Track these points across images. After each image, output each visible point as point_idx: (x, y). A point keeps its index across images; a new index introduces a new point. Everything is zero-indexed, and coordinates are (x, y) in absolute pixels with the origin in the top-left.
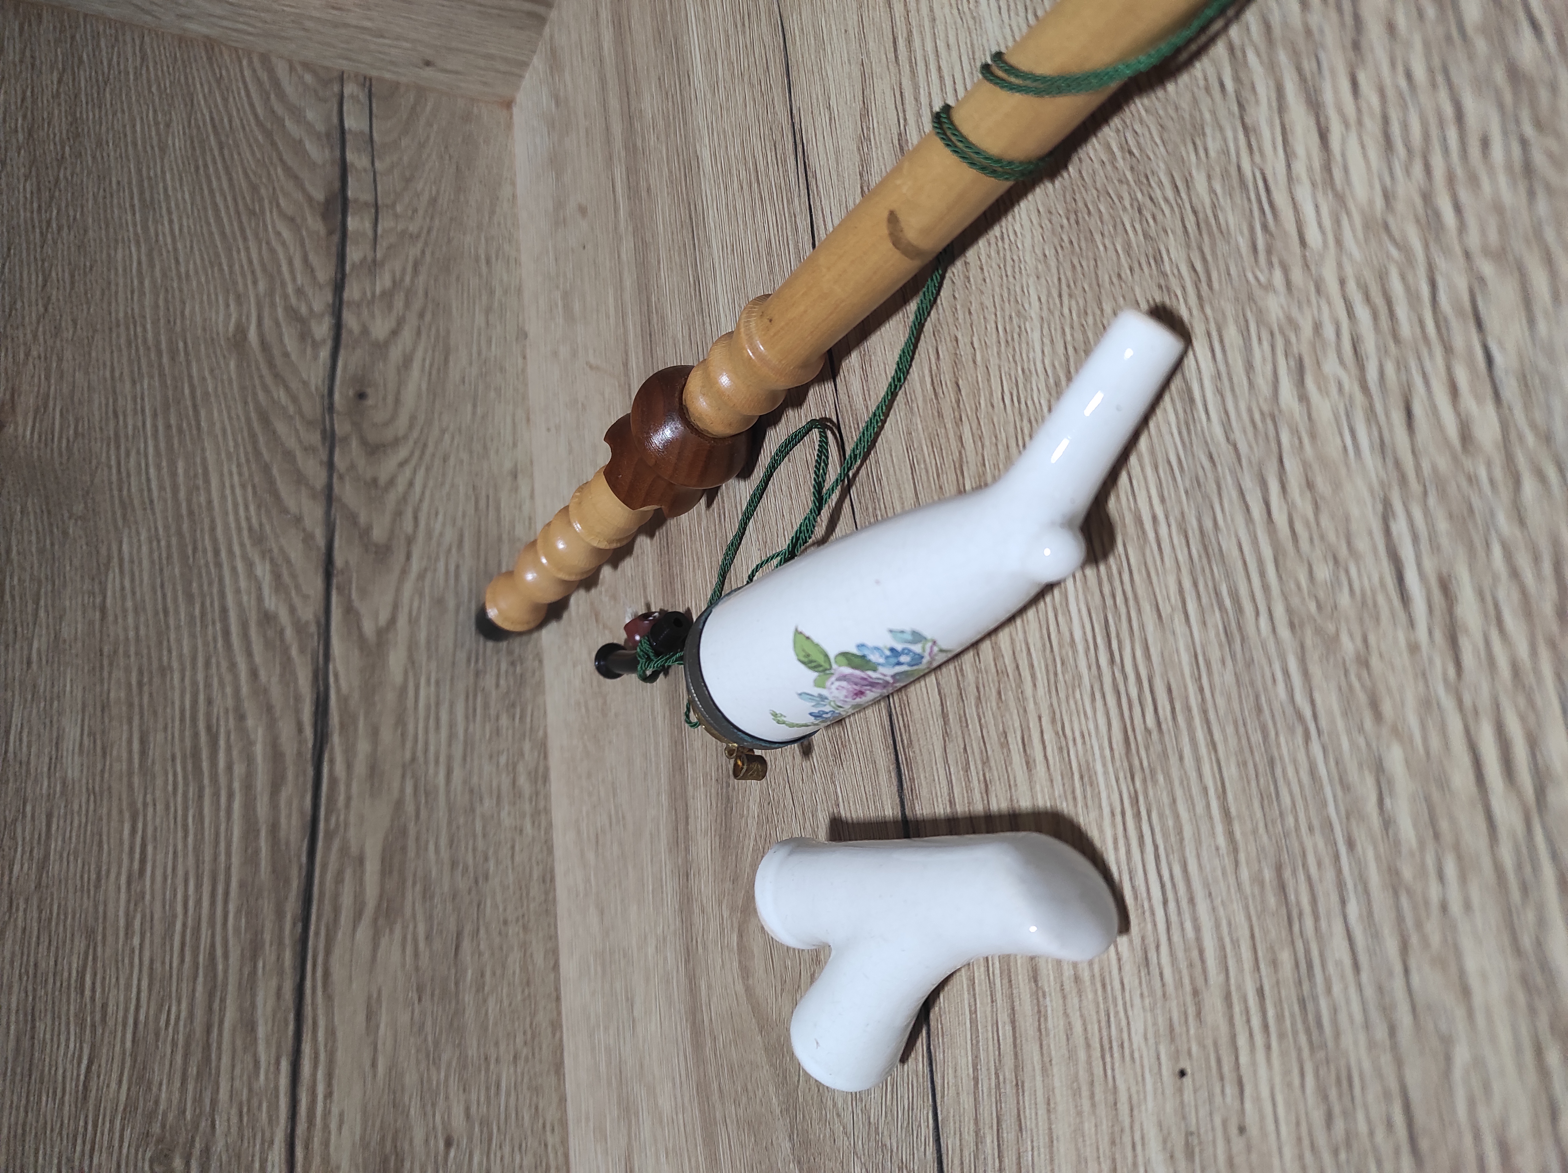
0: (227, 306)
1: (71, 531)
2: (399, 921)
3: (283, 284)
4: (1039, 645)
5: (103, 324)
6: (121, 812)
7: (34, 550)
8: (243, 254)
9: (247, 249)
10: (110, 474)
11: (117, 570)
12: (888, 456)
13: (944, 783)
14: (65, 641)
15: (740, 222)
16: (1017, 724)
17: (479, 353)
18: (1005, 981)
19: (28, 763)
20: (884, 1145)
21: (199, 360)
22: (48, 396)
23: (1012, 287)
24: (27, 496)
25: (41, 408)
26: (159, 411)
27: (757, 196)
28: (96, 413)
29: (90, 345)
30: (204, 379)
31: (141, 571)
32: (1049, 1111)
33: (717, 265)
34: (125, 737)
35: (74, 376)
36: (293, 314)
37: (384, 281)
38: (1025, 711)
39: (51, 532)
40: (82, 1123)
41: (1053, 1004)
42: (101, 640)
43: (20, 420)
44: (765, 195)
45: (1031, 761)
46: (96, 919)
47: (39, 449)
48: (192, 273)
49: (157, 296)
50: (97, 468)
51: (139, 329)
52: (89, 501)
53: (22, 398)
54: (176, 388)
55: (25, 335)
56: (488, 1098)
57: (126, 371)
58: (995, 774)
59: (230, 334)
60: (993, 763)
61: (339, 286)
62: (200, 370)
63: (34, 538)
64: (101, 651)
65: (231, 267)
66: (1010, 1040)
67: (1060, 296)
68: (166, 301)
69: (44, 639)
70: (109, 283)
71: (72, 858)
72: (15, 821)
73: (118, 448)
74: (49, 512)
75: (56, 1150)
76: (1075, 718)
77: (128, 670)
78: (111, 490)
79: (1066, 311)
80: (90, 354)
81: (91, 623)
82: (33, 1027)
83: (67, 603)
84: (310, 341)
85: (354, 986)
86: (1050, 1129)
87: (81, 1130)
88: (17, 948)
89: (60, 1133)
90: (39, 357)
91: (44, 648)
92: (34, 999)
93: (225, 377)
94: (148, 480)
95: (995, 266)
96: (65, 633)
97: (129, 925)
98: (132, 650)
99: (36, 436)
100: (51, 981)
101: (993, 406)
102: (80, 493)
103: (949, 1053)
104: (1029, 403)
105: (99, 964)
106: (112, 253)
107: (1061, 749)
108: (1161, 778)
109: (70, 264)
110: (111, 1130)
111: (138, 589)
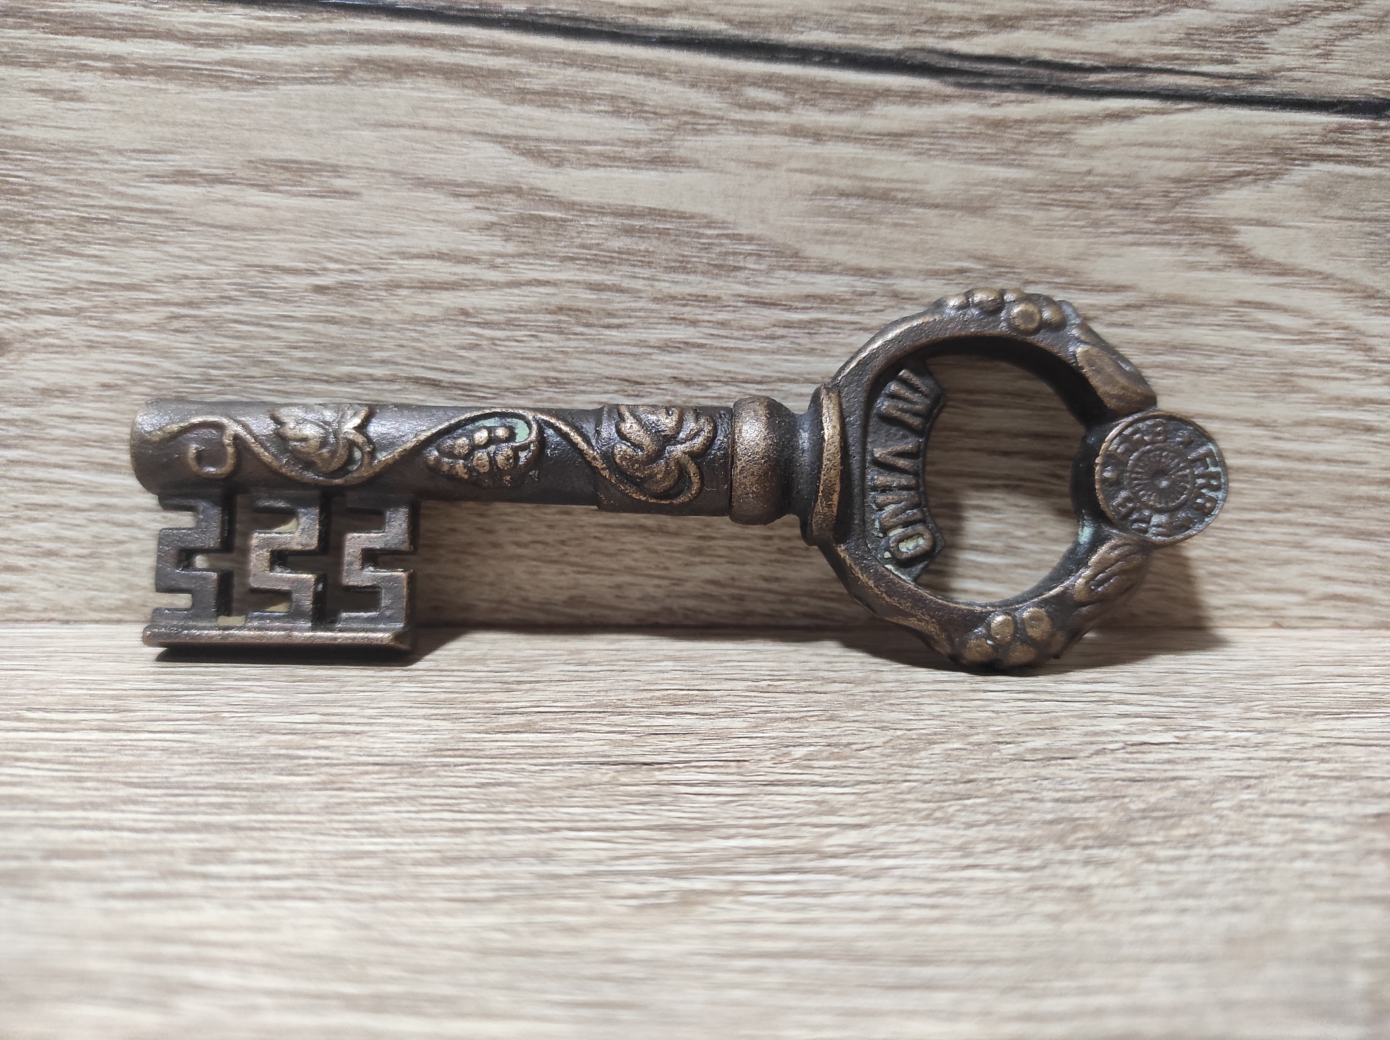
2: (510, 248)
56: (83, 442)
85: (367, 134)
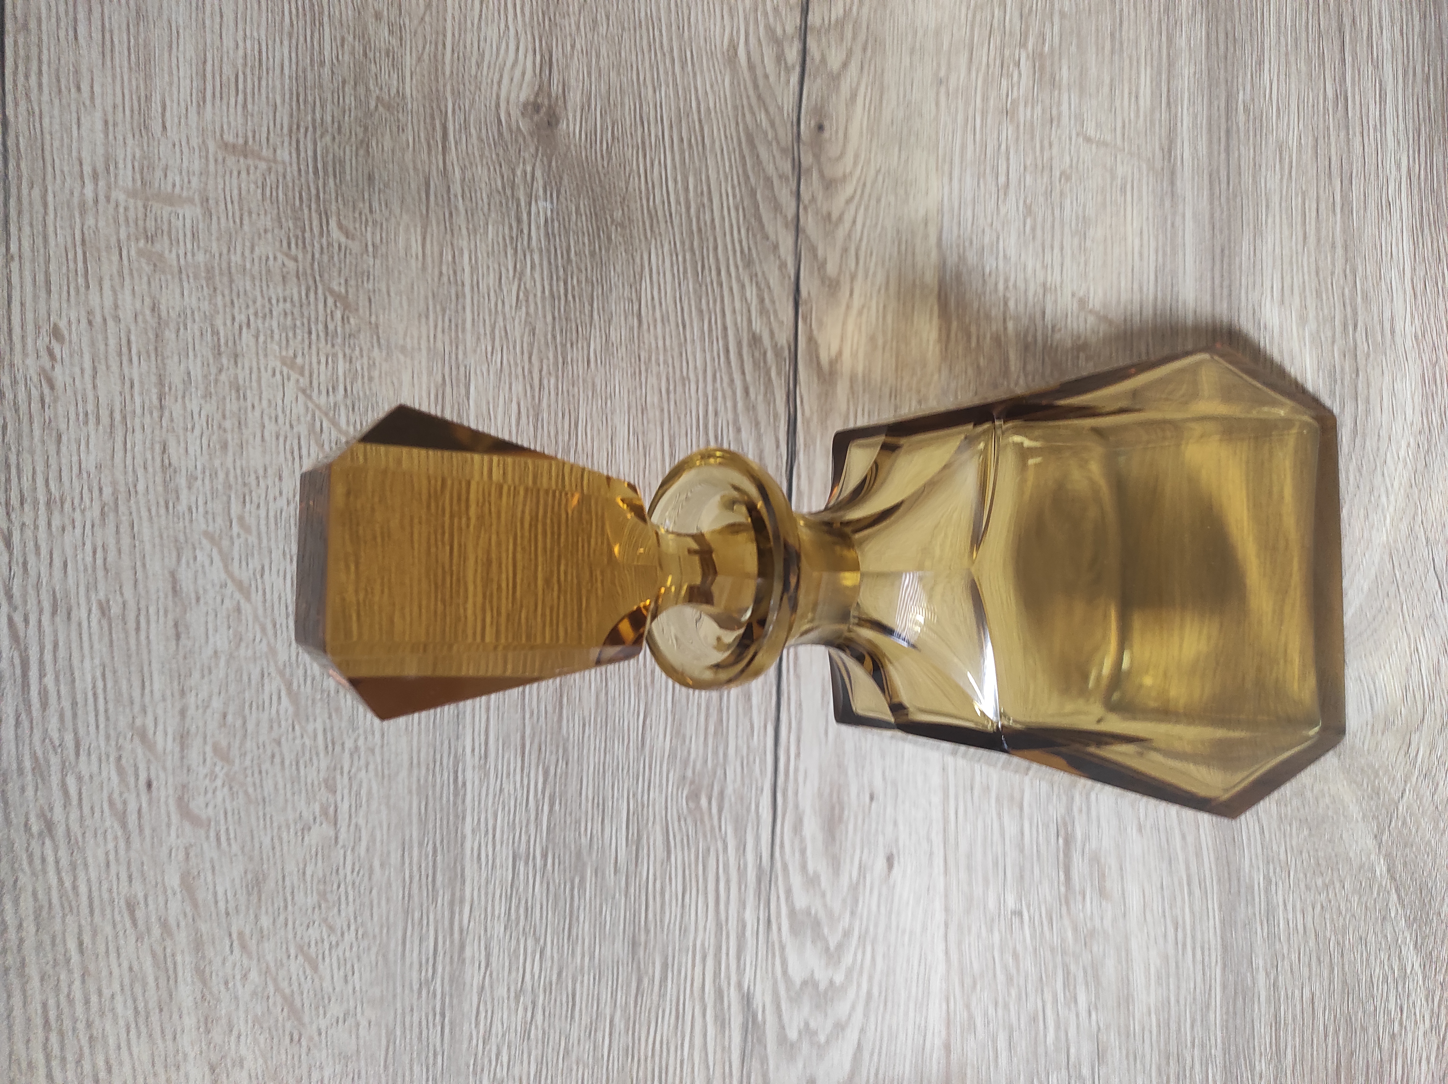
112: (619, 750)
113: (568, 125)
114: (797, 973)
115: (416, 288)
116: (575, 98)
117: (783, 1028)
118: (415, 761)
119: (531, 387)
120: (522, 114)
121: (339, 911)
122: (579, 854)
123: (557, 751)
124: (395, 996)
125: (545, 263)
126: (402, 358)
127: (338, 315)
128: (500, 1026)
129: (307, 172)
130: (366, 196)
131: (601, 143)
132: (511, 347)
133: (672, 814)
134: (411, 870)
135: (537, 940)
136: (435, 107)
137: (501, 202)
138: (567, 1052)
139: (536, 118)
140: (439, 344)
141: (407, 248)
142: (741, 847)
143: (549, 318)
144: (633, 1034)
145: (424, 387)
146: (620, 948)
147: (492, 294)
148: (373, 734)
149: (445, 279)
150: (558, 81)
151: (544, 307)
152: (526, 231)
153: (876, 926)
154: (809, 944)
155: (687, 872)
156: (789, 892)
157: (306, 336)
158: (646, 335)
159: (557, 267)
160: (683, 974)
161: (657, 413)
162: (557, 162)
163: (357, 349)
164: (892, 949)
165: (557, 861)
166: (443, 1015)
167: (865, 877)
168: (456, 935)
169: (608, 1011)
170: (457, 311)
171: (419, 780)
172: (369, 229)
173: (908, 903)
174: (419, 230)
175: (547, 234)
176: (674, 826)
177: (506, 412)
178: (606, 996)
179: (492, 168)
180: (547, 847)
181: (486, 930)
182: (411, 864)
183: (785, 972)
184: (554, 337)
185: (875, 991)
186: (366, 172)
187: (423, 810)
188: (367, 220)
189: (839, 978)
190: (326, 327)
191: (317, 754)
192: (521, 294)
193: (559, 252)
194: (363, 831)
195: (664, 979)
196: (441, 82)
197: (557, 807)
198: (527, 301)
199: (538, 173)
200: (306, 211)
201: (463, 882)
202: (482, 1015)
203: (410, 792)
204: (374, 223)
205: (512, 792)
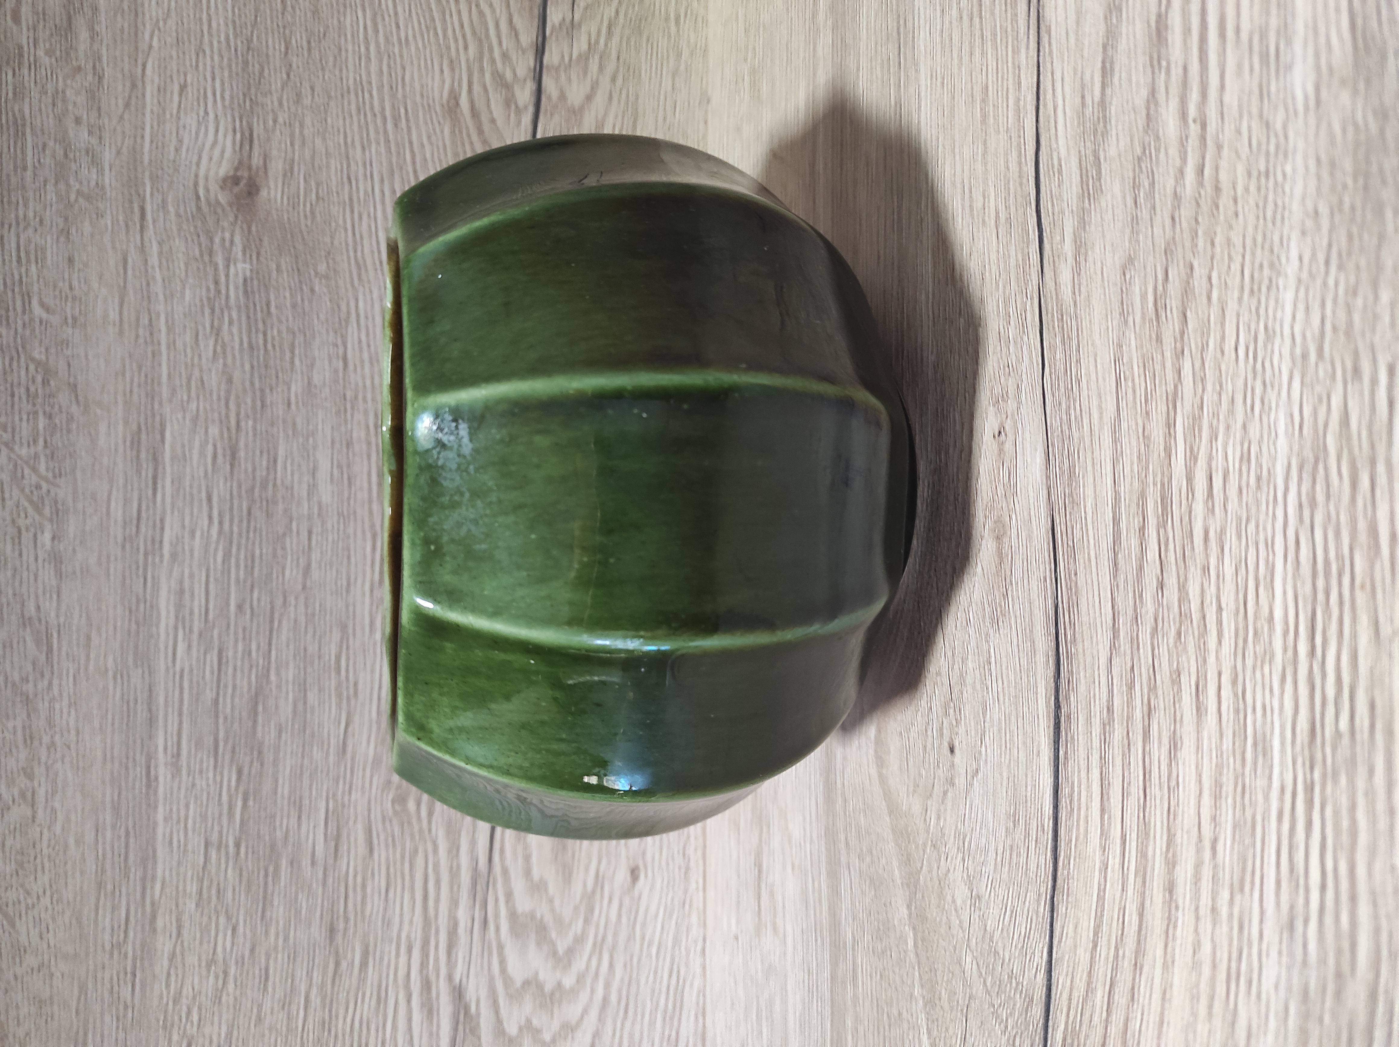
0: (442, 71)
1: (317, 289)
3: (491, 49)
4: (1232, 606)
5: (336, 90)
6: (364, 532)
7: (288, 304)
8: (455, 17)
9: (459, 12)
10: (346, 236)
11: (355, 325)
12: (1092, 360)
13: (1104, 690)
14: (316, 386)
15: (955, 55)
16: (1193, 670)
17: (665, 119)
18: (1139, 880)
19: (292, 488)
20: (996, 953)
21: (418, 126)
22: (293, 160)
23: (1269, 235)
24: (281, 255)
25: (289, 173)
26: (385, 176)
27: (978, 33)
28: (333, 178)
29: (326, 112)
30: (422, 146)
31: (374, 326)
32: (1163, 999)
33: (923, 94)
34: (365, 470)
35: (314, 142)
36: (499, 78)
37: (581, 45)
38: (1205, 661)
39: (301, 289)
40: (342, 769)
41: (1184, 919)
42: (344, 387)
43: (272, 185)
44: (988, 34)
45: (1202, 709)
46: (348, 617)
47: (288, 212)
48: (410, 38)
49: (381, 61)
50: (335, 230)
51: (367, 95)
52: (331, 261)
53: (273, 162)
54: (399, 153)
55: (272, 102)
57: (357, 138)
58: (1160, 703)
59: (445, 101)
60: (1160, 692)
61: (540, 51)
62: (420, 136)
63: (287, 294)
64: (345, 395)
65: (445, 31)
66: (1135, 927)
67: (1327, 263)
68: (389, 66)
69: (299, 384)
70: (340, 50)
71: (328, 567)
72: (284, 535)
73: (352, 212)
74: (298, 270)
75: (325, 787)
76: (1259, 689)
77: (366, 413)
78: (347, 251)
79: (1331, 282)
80: (326, 121)
81: (336, 371)
82: (305, 695)
83: (316, 353)
84: (513, 107)
86: (1162, 1014)
87: (342, 773)
88: (291, 634)
89: (328, 774)
90: (285, 123)
91: (300, 391)
92: (305, 673)
93: (440, 144)
94: (378, 243)
95: (1252, 202)
96: (317, 379)
97: (372, 623)
98: (369, 396)
99: (285, 199)
100: (316, 661)
101: (1223, 352)
102: (323, 253)
103: (1071, 912)
104: (1267, 364)
105: (351, 652)
106: (342, 19)
107: (1237, 711)
108: (1343, 780)
109: (307, 30)
110: (363, 776)
111: (372, 343)
112: (317, 754)
113: (269, 193)
114: (517, 971)
115: (113, 351)
116: (277, 166)
117: (499, 1021)
118: (109, 756)
119: (228, 429)
120: (221, 187)
121: (36, 878)
122: (273, 846)
123: (252, 754)
124: (87, 955)
125: (244, 318)
126: (99, 411)
127: (39, 379)
128: (190, 990)
129: (11, 261)
130: (66, 276)
131: (304, 205)
132: (208, 395)
133: (376, 814)
134: (104, 849)
135: (229, 918)
136: (133, 193)
137: (198, 269)
138: (259, 1019)
139: (236, 190)
140: (135, 398)
141: (106, 316)
142: (454, 850)
143: (247, 367)
144: (330, 1011)
145: (120, 435)
146: (317, 932)
147: (189, 350)
148: (69, 731)
149: (141, 340)
150: (260, 154)
151: (242, 359)
152: (223, 292)
153: (616, 934)
154: (532, 946)
155: (392, 870)
156: (509, 896)
157: (9, 398)
158: (352, 375)
159: (256, 320)
160: (386, 962)
161: (364, 447)
162: (257, 226)
163: (57, 407)
164: (635, 960)
165: (250, 850)
166: (134, 975)
167: (602, 888)
168: (148, 908)
169: (303, 988)
170: (153, 367)
171: (112, 773)
172: (69, 304)
173: (657, 916)
174: (117, 300)
175: (246, 292)
176: (377, 826)
177: (202, 454)
178: (301, 973)
179: (189, 239)
180: (240, 838)
181: (177, 906)
182: (104, 843)
183: (503, 970)
184: (252, 384)
185: (614, 998)
186: (66, 255)
187: (116, 798)
188: (67, 296)
189: (568, 981)
190: (28, 389)
191: (17, 747)
192: (219, 348)
193: (258, 308)
194: (59, 813)
195: (364, 964)
196: (139, 169)
197: (251, 803)
198: (224, 353)
199: (237, 239)
200: (10, 294)
201: (155, 862)
202: (173, 978)
203: (103, 782)
204: (74, 298)
205: (205, 786)
